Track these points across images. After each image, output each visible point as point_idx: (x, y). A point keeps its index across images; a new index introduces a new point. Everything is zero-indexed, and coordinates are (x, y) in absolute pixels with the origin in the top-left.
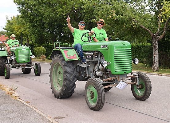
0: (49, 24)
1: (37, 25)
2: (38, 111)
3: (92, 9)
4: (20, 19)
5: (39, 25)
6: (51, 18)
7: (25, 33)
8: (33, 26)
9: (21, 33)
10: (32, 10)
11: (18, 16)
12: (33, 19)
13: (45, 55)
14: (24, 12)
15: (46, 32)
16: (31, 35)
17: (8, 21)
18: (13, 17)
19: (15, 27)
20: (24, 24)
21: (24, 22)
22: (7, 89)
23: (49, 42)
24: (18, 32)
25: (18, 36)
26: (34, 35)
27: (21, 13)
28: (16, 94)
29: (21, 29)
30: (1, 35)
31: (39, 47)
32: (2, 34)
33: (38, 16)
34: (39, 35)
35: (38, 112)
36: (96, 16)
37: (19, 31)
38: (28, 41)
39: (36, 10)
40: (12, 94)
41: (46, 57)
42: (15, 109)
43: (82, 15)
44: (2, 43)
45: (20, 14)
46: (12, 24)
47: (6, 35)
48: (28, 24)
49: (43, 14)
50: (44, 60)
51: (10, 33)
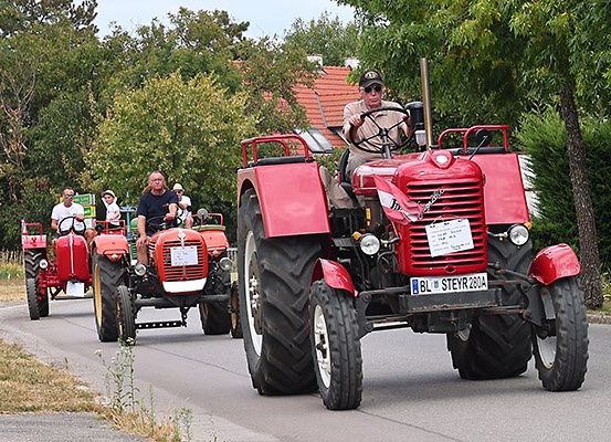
7: (539, 21)
9: (499, 26)
24: (468, 24)
25: (475, 64)
30: (309, 68)
32: (323, 51)
38: (569, 111)
47: (354, 63)
51: (399, 35)
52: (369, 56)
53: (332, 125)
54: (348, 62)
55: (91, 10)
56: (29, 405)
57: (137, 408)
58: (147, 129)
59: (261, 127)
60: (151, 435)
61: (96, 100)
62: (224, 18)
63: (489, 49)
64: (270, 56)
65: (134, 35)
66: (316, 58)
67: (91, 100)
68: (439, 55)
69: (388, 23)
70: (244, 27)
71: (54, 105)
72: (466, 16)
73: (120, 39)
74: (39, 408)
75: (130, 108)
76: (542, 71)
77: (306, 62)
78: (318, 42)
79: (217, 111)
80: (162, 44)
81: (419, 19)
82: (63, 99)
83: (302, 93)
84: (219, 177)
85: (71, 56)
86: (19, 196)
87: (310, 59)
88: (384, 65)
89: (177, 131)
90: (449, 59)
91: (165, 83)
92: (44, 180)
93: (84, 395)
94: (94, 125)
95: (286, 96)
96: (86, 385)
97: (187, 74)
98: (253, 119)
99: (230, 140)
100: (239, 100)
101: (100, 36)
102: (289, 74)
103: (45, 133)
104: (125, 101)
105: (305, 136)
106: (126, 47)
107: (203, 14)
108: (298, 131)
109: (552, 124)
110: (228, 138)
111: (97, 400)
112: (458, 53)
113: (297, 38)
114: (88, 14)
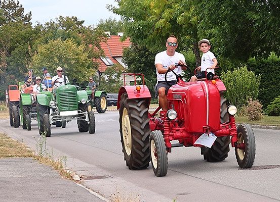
13: (260, 98)
15: (257, 13)
23: (269, 50)
24: (162, 21)
29: (171, 7)
30: (105, 36)
31: (237, 71)
32: (110, 30)
37: (166, 14)
38: (196, 50)
41: (264, 108)
44: (112, 63)
47: (121, 34)
50: (256, 118)
52: (127, 32)
53: (114, 56)
54: (119, 34)
55: (29, 17)
56: (10, 155)
57: (48, 156)
58: (48, 57)
59: (89, 57)
60: (52, 166)
61: (31, 48)
62: (76, 19)
63: (169, 29)
64: (92, 32)
65: (44, 26)
66: (107, 33)
67: (29, 48)
68: (151, 31)
69: (133, 21)
70: (83, 22)
71: (16, 49)
72: (161, 18)
73: (39, 27)
74: (13, 156)
75: (43, 50)
76: (188, 37)
77: (104, 34)
79: (74, 52)
80: (53, 29)
81: (144, 20)
82: (20, 47)
83: (103, 45)
84: (75, 75)
85: (23, 32)
86: (5, 82)
87: (106, 33)
88: (132, 35)
89: (60, 59)
90: (155, 33)
91: (56, 42)
92: (13, 76)
93: (29, 152)
94: (30, 57)
95: (97, 46)
96: (29, 148)
97: (64, 39)
98: (86, 54)
99: (78, 62)
100: (81, 48)
101: (33, 26)
102: (98, 38)
103: (13, 60)
104: (42, 49)
105: (104, 60)
106: (42, 29)
107: (68, 17)
108: (101, 58)
109: (190, 55)
110: (77, 61)
111: (33, 153)
112: (158, 31)
113: (101, 26)
114: (28, 18)
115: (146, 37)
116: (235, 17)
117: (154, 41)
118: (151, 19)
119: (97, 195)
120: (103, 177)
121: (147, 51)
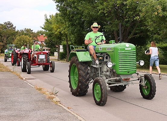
0: (88, 23)
1: (77, 23)
2: (80, 117)
3: (135, 5)
4: (59, 17)
5: (79, 23)
6: (91, 16)
7: (64, 32)
8: (72, 25)
9: (60, 33)
10: (71, 7)
11: (57, 14)
12: (73, 17)
14: (62, 10)
16: (70, 35)
17: (47, 20)
18: (51, 15)
19: (54, 26)
20: (63, 23)
21: (63, 21)
22: (47, 93)
24: (57, 32)
25: (57, 36)
26: (73, 34)
27: (60, 11)
28: (56, 99)
29: (60, 28)
30: (39, 35)
33: (78, 14)
34: (78, 34)
35: (80, 119)
36: (140, 13)
37: (58, 30)
38: (67, 41)
39: (75, 7)
40: (52, 98)
42: (56, 115)
43: (125, 12)
44: (41, 43)
45: (58, 12)
46: (51, 23)
47: (44, 35)
48: (67, 23)
49: (83, 12)
51: (49, 33)
52: (46, 35)
58: (20, 40)
62: (30, 29)
64: (35, 34)
65: (20, 31)
67: (14, 37)
70: (32, 30)
71: (9, 38)
73: (18, 32)
74: (4, 71)
78: (41, 32)
79: (29, 39)
80: (23, 32)
81: (51, 31)
83: (38, 37)
85: (12, 32)
89: (24, 41)
90: (54, 36)
91: (23, 36)
93: (10, 70)
94: (14, 40)
97: (25, 35)
100: (31, 38)
101: (16, 31)
103: (8, 40)
104: (18, 38)
105: (38, 42)
107: (28, 29)
109: (65, 43)
110: (29, 42)
113: (38, 32)
114: (15, 28)
115: (52, 37)
116: (79, 33)
117: (54, 38)
118: (53, 32)
119: (30, 85)
120: (33, 79)
121: (52, 40)
